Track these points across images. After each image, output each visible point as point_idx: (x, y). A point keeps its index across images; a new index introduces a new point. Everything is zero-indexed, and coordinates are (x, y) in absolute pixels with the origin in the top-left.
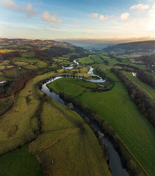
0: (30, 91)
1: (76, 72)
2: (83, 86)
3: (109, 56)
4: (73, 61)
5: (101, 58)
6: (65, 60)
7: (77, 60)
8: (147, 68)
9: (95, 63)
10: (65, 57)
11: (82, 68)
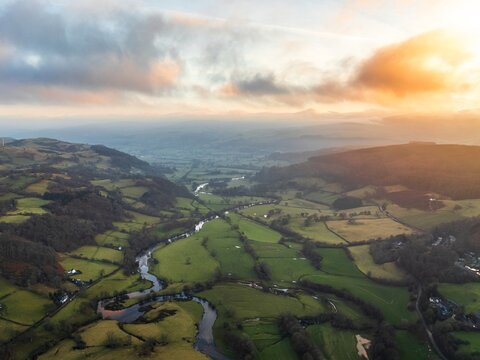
3: (273, 226)
4: (137, 264)
5: (242, 239)
6: (108, 269)
7: (154, 262)
8: (412, 309)
9: (220, 278)
10: (106, 246)
11: (172, 312)
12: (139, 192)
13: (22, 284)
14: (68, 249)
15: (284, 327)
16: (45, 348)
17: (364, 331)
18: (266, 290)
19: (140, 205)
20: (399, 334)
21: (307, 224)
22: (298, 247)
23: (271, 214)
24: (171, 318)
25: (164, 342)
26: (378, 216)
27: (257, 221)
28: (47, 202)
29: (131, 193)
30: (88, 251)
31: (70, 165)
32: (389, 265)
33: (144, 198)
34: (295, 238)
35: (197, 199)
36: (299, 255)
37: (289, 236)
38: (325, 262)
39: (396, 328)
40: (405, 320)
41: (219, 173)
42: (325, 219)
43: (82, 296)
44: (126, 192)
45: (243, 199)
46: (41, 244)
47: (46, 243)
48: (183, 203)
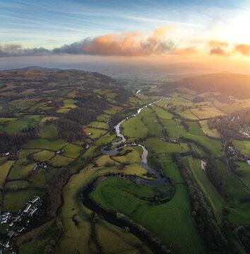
0: (73, 209)
1: (124, 165)
2: (136, 196)
3: (169, 111)
4: (115, 130)
5: (157, 117)
6: (104, 132)
7: (121, 128)
8: (222, 150)
9: (149, 136)
10: (102, 121)
11: (131, 151)
12: (113, 95)
13: (70, 141)
14: (86, 123)
15: (174, 157)
16: (83, 167)
17: (204, 159)
18: (167, 141)
19: (115, 102)
20: (217, 161)
21: (183, 110)
22: (179, 121)
23: (168, 105)
24: (130, 154)
25: (128, 164)
26: (211, 106)
27: (163, 108)
28: (76, 101)
29: (111, 96)
30: (95, 124)
31: (84, 82)
32: (215, 130)
33: (116, 98)
34: (178, 117)
35: (137, 97)
36: (180, 125)
37: (176, 116)
38: (190, 128)
39: (216, 158)
40: (219, 156)
41: (146, 84)
42: (190, 108)
43: (95, 145)
44: (108, 95)
45: (157, 97)
46: (75, 122)
47: (77, 122)
48: (132, 100)
